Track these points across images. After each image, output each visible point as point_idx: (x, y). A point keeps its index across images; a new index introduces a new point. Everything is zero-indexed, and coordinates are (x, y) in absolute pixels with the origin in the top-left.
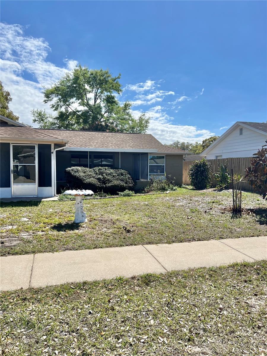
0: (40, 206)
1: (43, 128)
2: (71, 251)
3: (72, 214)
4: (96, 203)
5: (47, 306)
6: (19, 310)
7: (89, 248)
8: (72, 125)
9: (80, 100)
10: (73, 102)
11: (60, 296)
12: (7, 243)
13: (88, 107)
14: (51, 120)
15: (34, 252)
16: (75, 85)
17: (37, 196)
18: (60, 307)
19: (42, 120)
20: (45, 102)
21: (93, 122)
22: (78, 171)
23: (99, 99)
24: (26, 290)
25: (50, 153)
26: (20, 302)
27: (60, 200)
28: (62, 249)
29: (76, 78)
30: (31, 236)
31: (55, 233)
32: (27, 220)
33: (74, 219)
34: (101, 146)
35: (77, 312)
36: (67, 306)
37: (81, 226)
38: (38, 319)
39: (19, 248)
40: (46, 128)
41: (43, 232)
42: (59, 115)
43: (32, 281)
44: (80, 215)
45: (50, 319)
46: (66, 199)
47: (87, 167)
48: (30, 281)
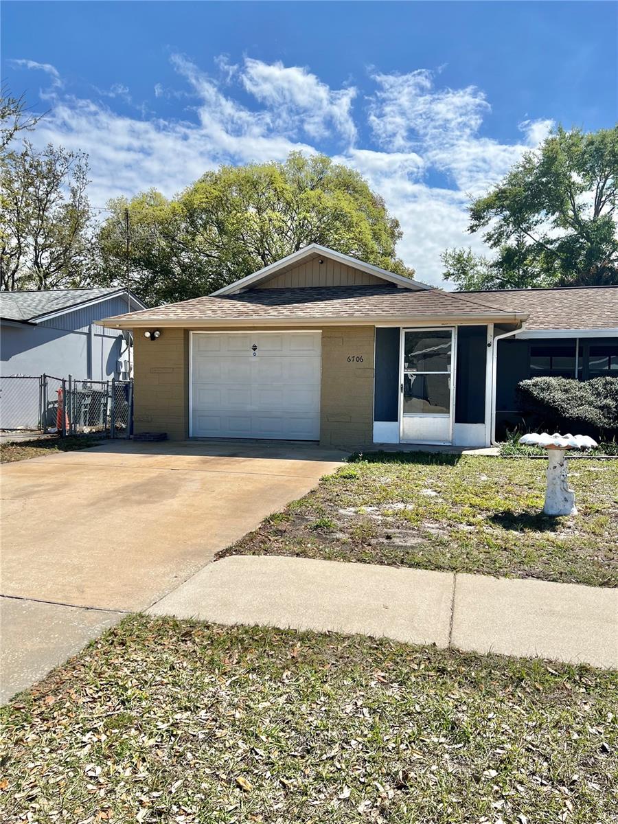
0: (459, 465)
1: (466, 291)
2: (540, 582)
3: (537, 493)
4: (596, 469)
5: (492, 700)
6: (432, 692)
7: (588, 582)
8: (534, 276)
9: (557, 214)
10: (537, 222)
11: (523, 684)
12: (398, 540)
13: (576, 229)
14: (483, 270)
15: (454, 568)
16: (544, 180)
17: (452, 443)
18: (524, 712)
19: (464, 273)
20: (472, 229)
21: (589, 263)
22: (548, 388)
23: (608, 203)
24: (444, 650)
25: (484, 346)
26: (432, 673)
27: (505, 455)
28: (519, 572)
29: (550, 160)
30: (445, 532)
31: (499, 531)
32: (434, 494)
33: (543, 503)
34: (611, 324)
35: (569, 737)
36: (542, 714)
37: (563, 524)
38: (475, 725)
39: (421, 553)
40: (472, 289)
41: (470, 525)
42: (502, 255)
43: (453, 633)
44: (560, 497)
45: (503, 733)
46: (518, 454)
47: (573, 378)
48: (450, 633)
